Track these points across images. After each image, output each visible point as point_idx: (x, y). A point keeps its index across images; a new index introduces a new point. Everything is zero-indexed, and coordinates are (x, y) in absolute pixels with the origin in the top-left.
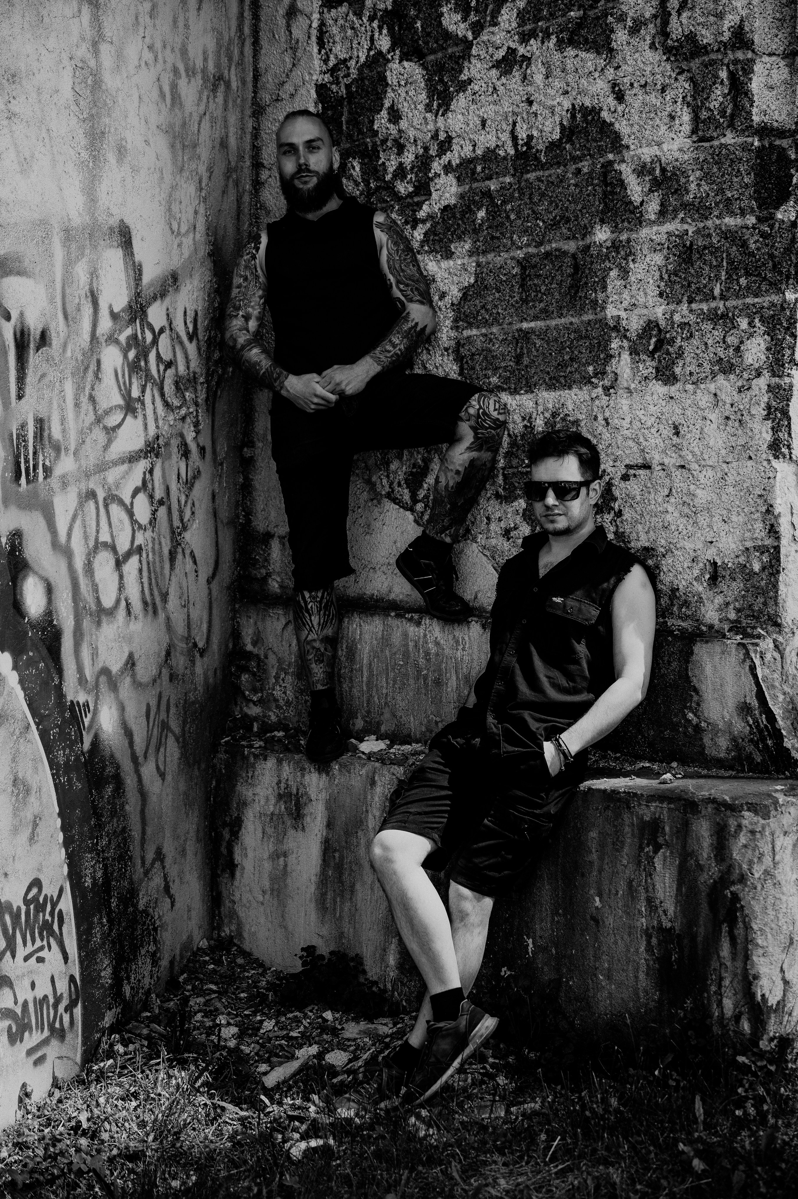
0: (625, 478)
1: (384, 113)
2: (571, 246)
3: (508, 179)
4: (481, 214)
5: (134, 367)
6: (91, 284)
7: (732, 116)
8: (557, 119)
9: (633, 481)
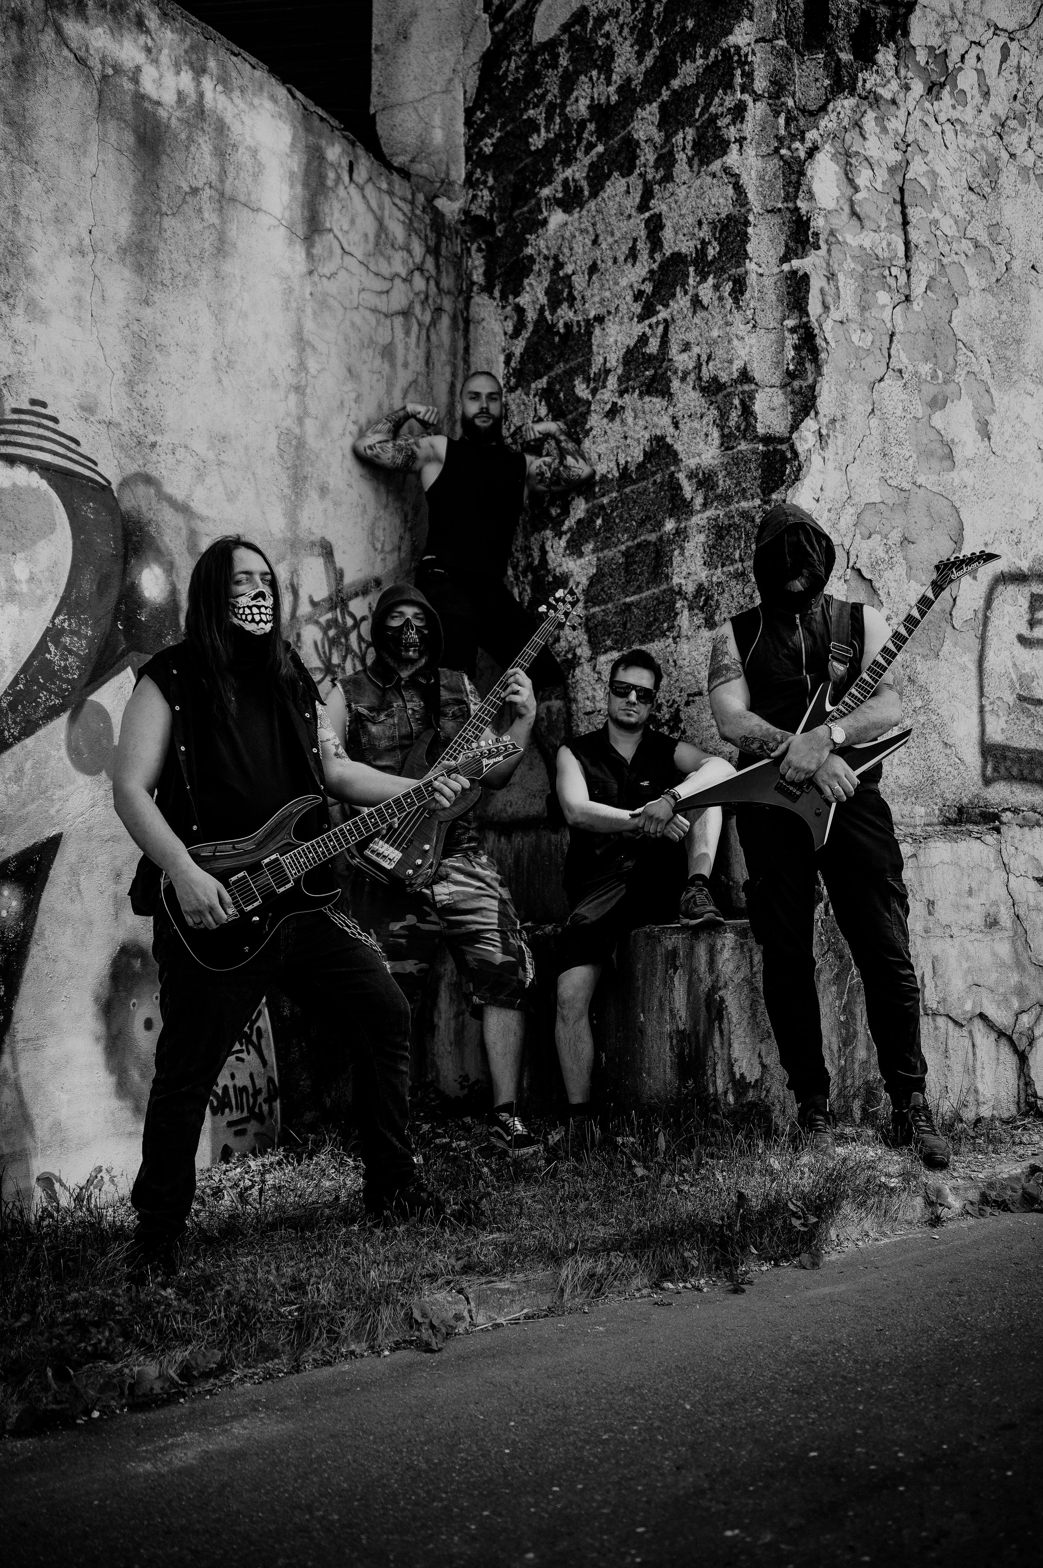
0: (687, 704)
2: (653, 537)
3: (614, 495)
4: (599, 522)
5: (333, 642)
6: (292, 579)
7: (745, 430)
8: (642, 447)
9: (692, 705)
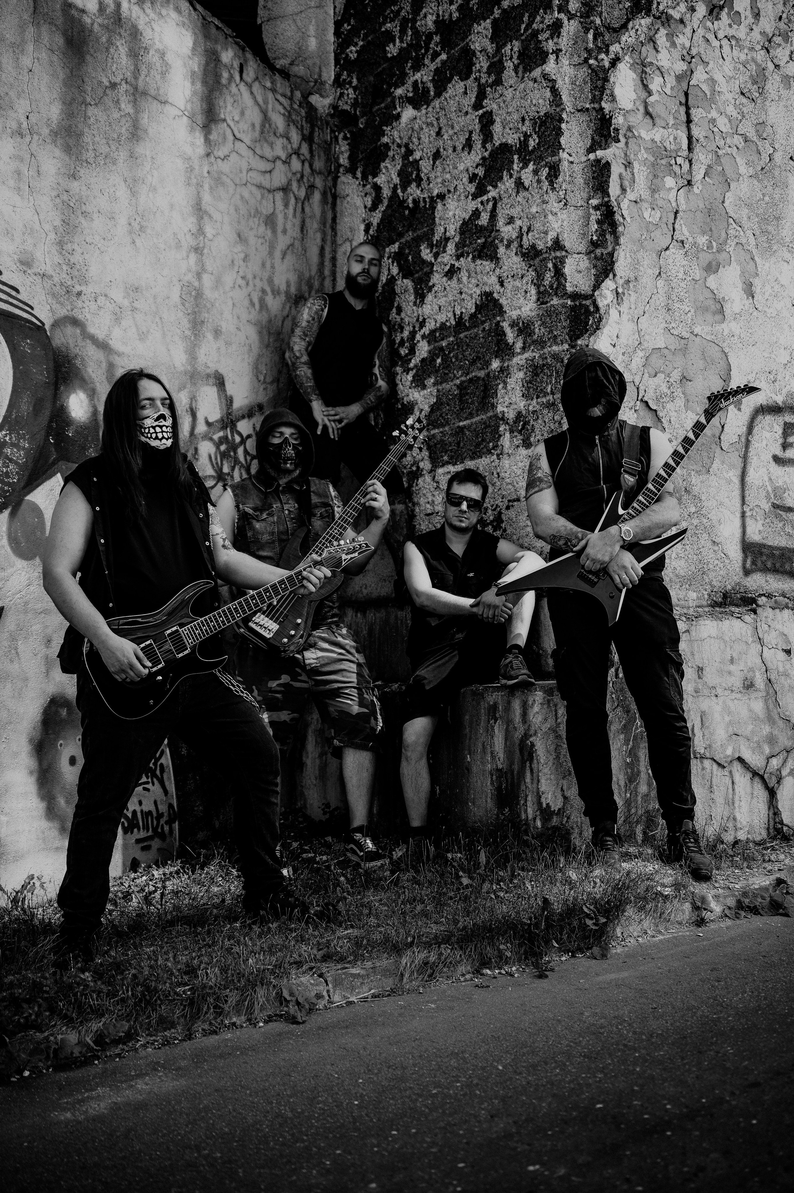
0: (508, 508)
1: (394, 310)
2: (482, 374)
3: (451, 339)
4: (439, 361)
5: (224, 455)
7: (557, 288)
8: (474, 301)
9: (512, 510)
